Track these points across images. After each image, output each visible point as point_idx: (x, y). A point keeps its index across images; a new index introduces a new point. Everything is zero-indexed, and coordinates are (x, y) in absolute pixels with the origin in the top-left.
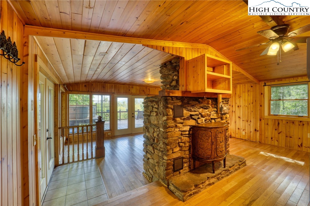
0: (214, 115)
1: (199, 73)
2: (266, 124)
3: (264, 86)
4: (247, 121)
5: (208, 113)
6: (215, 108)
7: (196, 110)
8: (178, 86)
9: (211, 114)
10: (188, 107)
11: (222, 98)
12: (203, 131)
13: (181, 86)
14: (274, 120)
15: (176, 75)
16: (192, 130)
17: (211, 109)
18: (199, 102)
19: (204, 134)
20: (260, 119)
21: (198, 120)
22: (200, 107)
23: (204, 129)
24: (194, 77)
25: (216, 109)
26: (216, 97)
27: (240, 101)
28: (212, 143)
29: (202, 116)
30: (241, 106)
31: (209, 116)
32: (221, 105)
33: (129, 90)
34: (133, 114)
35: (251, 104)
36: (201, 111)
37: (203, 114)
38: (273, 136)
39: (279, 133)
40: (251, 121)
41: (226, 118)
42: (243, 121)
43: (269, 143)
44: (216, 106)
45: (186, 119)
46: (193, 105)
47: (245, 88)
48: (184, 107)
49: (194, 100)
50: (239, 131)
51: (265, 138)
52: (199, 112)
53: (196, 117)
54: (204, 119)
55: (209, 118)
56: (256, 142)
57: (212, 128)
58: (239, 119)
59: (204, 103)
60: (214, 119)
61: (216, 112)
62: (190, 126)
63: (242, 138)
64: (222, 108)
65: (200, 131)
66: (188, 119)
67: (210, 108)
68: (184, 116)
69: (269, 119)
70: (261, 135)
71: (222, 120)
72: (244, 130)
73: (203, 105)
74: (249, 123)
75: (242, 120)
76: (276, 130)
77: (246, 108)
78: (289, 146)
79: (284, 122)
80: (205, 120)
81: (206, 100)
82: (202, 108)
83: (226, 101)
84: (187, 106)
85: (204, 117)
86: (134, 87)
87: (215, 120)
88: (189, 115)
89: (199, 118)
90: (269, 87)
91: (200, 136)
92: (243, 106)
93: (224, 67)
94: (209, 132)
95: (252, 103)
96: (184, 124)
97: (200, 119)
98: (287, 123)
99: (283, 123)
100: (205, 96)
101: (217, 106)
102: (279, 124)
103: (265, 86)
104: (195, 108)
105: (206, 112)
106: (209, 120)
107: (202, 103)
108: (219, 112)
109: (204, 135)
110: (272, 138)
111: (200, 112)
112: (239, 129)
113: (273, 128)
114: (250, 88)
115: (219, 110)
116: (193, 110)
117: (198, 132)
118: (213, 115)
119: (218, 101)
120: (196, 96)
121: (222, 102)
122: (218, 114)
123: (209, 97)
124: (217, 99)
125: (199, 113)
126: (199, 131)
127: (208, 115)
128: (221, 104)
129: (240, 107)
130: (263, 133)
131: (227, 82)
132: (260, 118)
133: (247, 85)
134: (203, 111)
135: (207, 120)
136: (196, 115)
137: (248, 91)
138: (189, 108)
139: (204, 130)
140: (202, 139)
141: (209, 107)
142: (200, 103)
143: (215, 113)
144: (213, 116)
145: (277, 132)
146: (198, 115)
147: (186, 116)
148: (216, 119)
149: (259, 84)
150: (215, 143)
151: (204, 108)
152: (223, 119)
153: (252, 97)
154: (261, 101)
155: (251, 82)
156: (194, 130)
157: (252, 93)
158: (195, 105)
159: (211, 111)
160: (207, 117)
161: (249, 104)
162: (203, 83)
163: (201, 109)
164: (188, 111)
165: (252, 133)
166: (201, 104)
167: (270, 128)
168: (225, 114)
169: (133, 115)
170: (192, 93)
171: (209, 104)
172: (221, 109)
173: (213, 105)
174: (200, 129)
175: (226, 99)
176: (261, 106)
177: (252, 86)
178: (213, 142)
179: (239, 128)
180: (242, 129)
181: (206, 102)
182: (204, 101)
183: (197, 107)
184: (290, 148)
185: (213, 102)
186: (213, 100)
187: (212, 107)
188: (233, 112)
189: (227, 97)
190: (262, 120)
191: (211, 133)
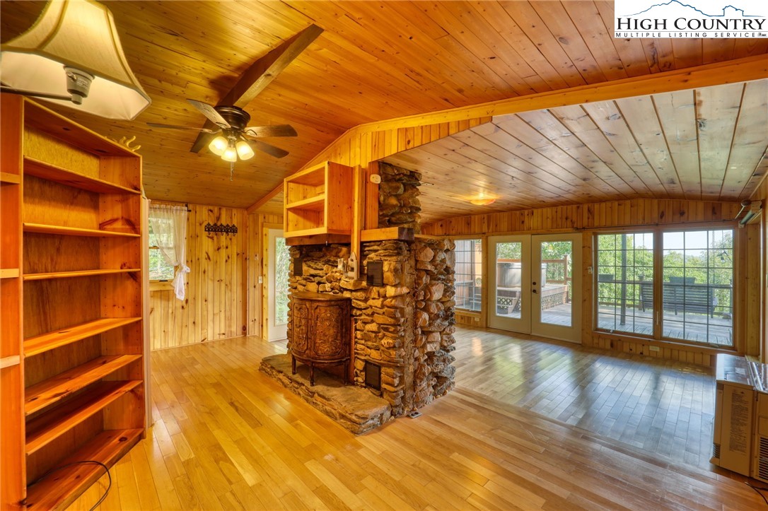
31: (337, 282)
33: (523, 222)
34: (534, 283)
36: (325, 269)
82: (328, 264)
85: (329, 282)
86: (535, 211)
88: (309, 274)
89: (320, 282)
104: (319, 263)
106: (338, 290)
146: (322, 277)
169: (534, 287)
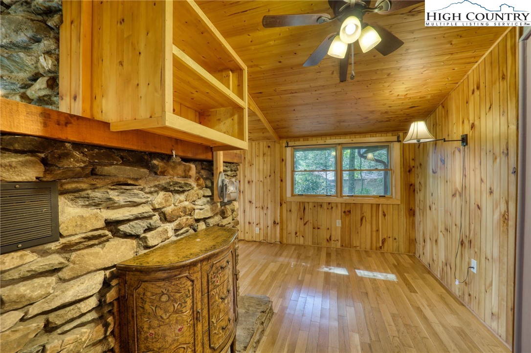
0: (203, 208)
1: (142, 47)
2: (289, 210)
3: (286, 147)
4: (263, 208)
5: (186, 203)
6: (206, 187)
7: (136, 200)
8: (55, 99)
9: (196, 207)
10: (94, 188)
11: (224, 162)
12: (161, 284)
13: (68, 99)
14: (298, 203)
15: (48, 53)
16: (118, 284)
17: (196, 190)
18: (153, 170)
19: (163, 294)
20: (281, 203)
21: (148, 235)
22: (156, 186)
23: (164, 275)
24: (121, 63)
25: (209, 189)
26: (210, 158)
27: (251, 172)
28: (196, 317)
29: (165, 218)
30: (252, 181)
31: (190, 215)
32: (223, 181)
35: (268, 177)
36: (159, 200)
37: (168, 210)
38: (298, 230)
39: (305, 224)
40: (268, 207)
41: (233, 211)
42: (256, 207)
43: (293, 242)
44: (209, 183)
45: (81, 246)
46: (122, 180)
47: (259, 148)
48: (63, 193)
49: (126, 162)
50: (250, 227)
51: (288, 235)
52: (152, 205)
53: (138, 228)
54: (170, 227)
55: (191, 221)
56: (274, 244)
57: (194, 264)
58: (250, 205)
59: (171, 172)
60: (204, 220)
61: (208, 199)
62: (105, 269)
63: (255, 240)
64: (224, 188)
65: (146, 284)
66: (94, 240)
67: (192, 189)
68: (64, 233)
69: (292, 203)
70: (282, 229)
71: (224, 218)
72: (257, 224)
73: (168, 180)
74: (265, 212)
75: (254, 206)
76: (301, 219)
77: (261, 184)
78: (316, 242)
79: (311, 205)
80: (176, 230)
81: (180, 164)
82: (165, 189)
83: (231, 171)
84: (84, 186)
85: (170, 222)
87: (208, 221)
88: (101, 224)
89: (149, 229)
90: (291, 149)
91: (147, 307)
92: (257, 181)
93: (228, 76)
94: (184, 280)
95: (270, 176)
96: (65, 274)
97: (159, 229)
98: (315, 206)
99: (310, 207)
100: (174, 153)
101: (212, 183)
102: (304, 209)
103: (288, 146)
104: (136, 191)
105: (181, 202)
106: (191, 226)
107: (163, 173)
108: (216, 198)
109: (164, 298)
110: (296, 233)
111: (157, 207)
112: (249, 223)
113: (297, 218)
114: (266, 149)
115: (216, 192)
116: (120, 199)
117: (140, 290)
118: (201, 209)
119: (214, 168)
120: (135, 148)
121: (224, 171)
122: (214, 203)
123: (190, 155)
124: (212, 165)
125: (155, 210)
126: (143, 285)
127: (185, 212)
128: (222, 177)
129: (251, 183)
130: (285, 227)
131: (236, 117)
132: (281, 201)
133: (261, 144)
134: (167, 201)
135: (182, 228)
136: (137, 218)
137: (264, 154)
138: (98, 194)
139: (163, 280)
140: (155, 316)
141: (190, 185)
142: (156, 173)
143: (208, 201)
144: (200, 213)
145: (302, 222)
146: (150, 217)
147: (78, 230)
148: (209, 218)
149: (280, 143)
150: (205, 312)
151: (172, 189)
152: (226, 215)
153: (269, 166)
154: (281, 172)
155: (268, 138)
156: (126, 282)
157: (269, 158)
158: (136, 179)
159: (195, 199)
160: (184, 219)
161: (264, 177)
162: (156, 90)
163: (162, 194)
164: (97, 205)
165: (269, 228)
166: (161, 177)
167: (294, 216)
168: (230, 202)
170: (113, 129)
171: (190, 177)
172: (222, 191)
173: (202, 179)
174: (147, 278)
175: (232, 166)
176: (282, 181)
177: (269, 147)
178: (198, 312)
179: (251, 221)
180: (255, 223)
181: (180, 170)
182: (174, 168)
183: (142, 190)
184: (318, 245)
185: (203, 172)
186: (202, 164)
187: (198, 185)
188: (241, 192)
189: (235, 161)
190: (284, 205)
191: (189, 283)
